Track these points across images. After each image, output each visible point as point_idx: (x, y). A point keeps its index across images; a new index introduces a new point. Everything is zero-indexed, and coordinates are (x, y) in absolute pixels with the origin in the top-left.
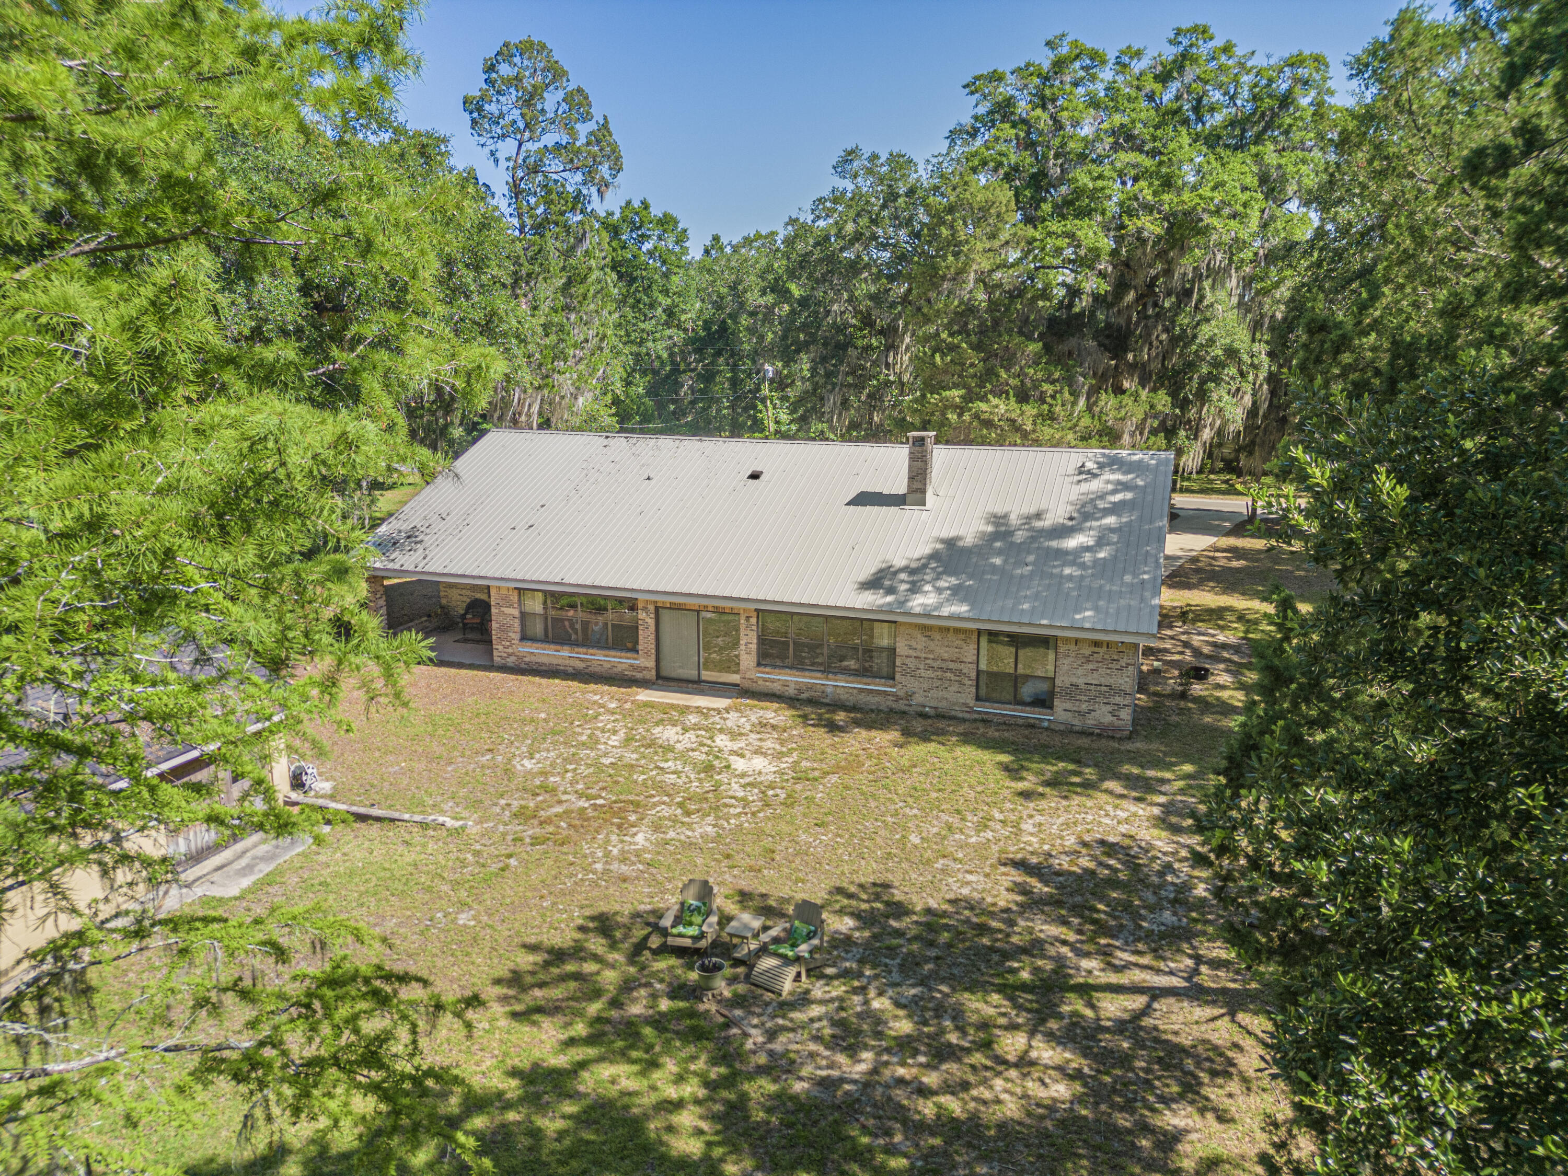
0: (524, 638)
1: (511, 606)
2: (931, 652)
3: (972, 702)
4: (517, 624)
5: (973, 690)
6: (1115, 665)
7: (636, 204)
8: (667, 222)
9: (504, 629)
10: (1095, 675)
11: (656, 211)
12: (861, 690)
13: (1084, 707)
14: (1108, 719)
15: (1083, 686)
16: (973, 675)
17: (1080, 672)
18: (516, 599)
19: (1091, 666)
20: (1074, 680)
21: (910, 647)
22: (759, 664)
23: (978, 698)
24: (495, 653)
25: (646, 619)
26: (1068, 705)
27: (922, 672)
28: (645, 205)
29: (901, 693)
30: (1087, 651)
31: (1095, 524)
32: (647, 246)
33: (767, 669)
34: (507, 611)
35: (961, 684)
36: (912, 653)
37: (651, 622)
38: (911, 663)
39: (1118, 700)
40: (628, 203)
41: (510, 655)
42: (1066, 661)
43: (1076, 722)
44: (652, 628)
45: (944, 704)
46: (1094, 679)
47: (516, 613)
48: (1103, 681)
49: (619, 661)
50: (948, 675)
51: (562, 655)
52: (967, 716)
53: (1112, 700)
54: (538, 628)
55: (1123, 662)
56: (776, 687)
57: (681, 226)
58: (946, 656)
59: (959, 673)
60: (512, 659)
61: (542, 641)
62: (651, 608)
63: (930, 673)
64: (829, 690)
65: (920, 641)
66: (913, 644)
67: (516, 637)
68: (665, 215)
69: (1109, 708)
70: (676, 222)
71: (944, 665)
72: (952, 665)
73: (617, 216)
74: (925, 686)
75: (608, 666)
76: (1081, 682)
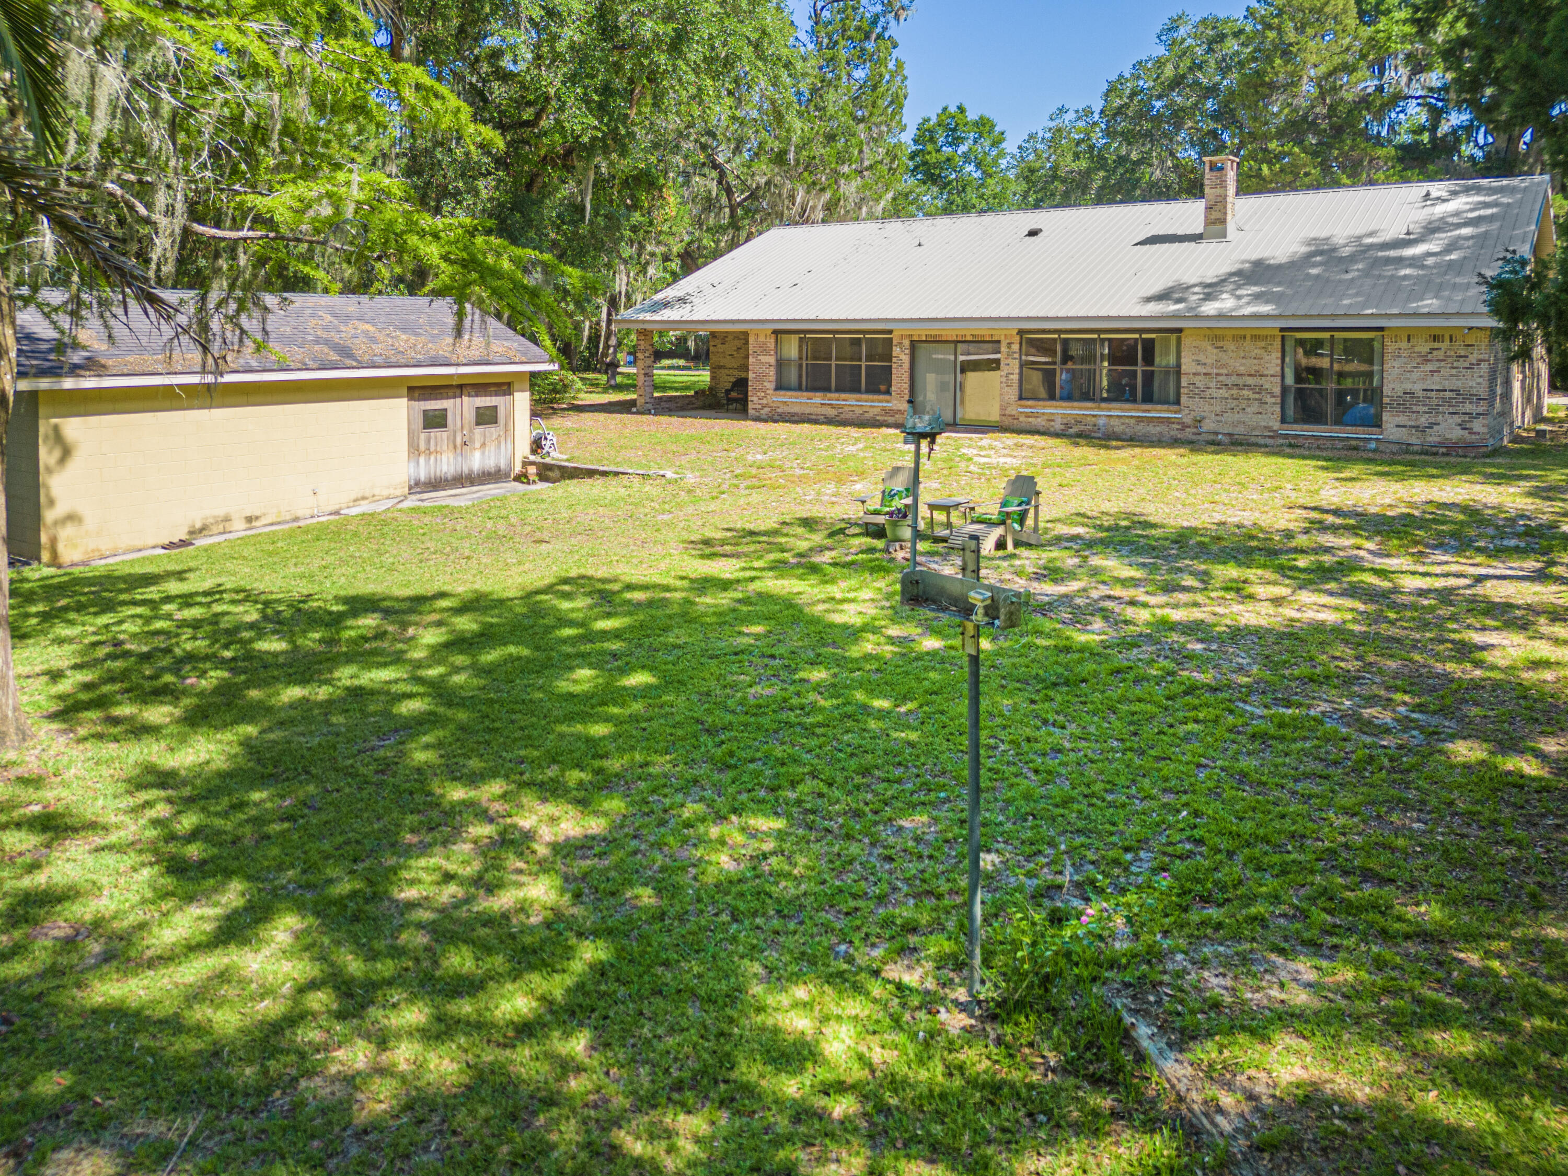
0: (780, 387)
1: (767, 353)
2: (1224, 366)
3: (1276, 425)
4: (772, 372)
5: (1278, 409)
6: (1463, 363)
7: (953, 109)
8: (983, 126)
9: (760, 378)
10: (1436, 377)
11: (972, 115)
12: (1140, 419)
13: (1423, 420)
14: (1456, 434)
15: (1421, 394)
16: (1277, 390)
17: (1415, 375)
18: (771, 345)
19: (1429, 367)
20: (1408, 387)
21: (1199, 363)
22: (1021, 398)
23: (1283, 421)
24: (750, 405)
25: (901, 356)
26: (1402, 420)
27: (1213, 392)
28: (961, 110)
29: (1188, 420)
30: (1423, 348)
31: (1443, 235)
32: (963, 149)
33: (1030, 403)
34: (763, 359)
35: (1262, 402)
36: (1201, 369)
37: (906, 359)
38: (1200, 382)
39: (1468, 407)
40: (945, 109)
41: (764, 406)
42: (1397, 364)
43: (1413, 440)
44: (907, 365)
45: (1241, 429)
46: (1435, 383)
47: (772, 360)
48: (1448, 385)
49: (871, 404)
50: (1245, 392)
51: (815, 402)
52: (1270, 441)
53: (1461, 409)
54: (792, 376)
55: (1473, 358)
56: (1040, 422)
57: (997, 129)
58: (1242, 369)
59: (1259, 389)
60: (767, 410)
61: (795, 390)
62: (906, 343)
63: (1223, 392)
64: (1101, 422)
65: (1211, 355)
66: (1202, 358)
67: (770, 386)
68: (981, 118)
69: (1457, 419)
70: (993, 126)
71: (1240, 381)
72: (1250, 381)
73: (934, 120)
74: (1218, 409)
75: (859, 411)
76: (1417, 388)
